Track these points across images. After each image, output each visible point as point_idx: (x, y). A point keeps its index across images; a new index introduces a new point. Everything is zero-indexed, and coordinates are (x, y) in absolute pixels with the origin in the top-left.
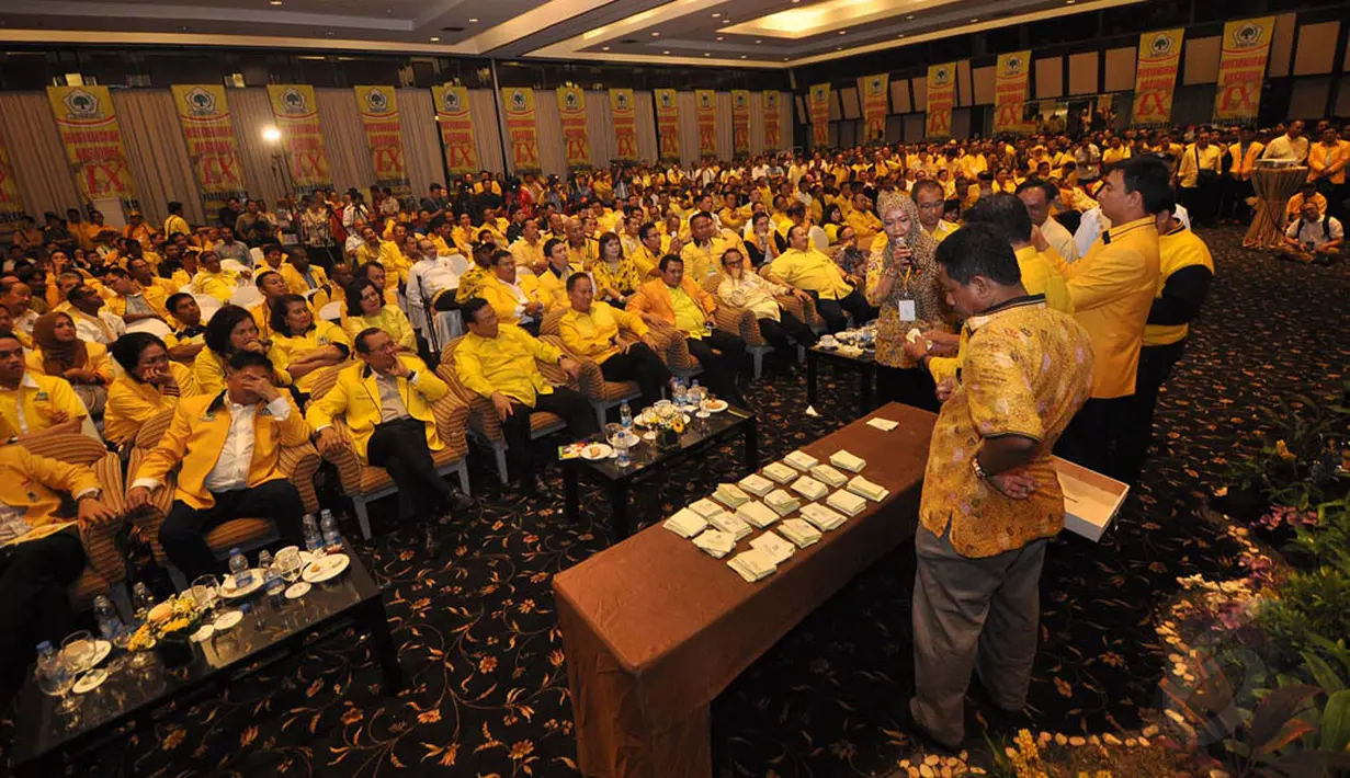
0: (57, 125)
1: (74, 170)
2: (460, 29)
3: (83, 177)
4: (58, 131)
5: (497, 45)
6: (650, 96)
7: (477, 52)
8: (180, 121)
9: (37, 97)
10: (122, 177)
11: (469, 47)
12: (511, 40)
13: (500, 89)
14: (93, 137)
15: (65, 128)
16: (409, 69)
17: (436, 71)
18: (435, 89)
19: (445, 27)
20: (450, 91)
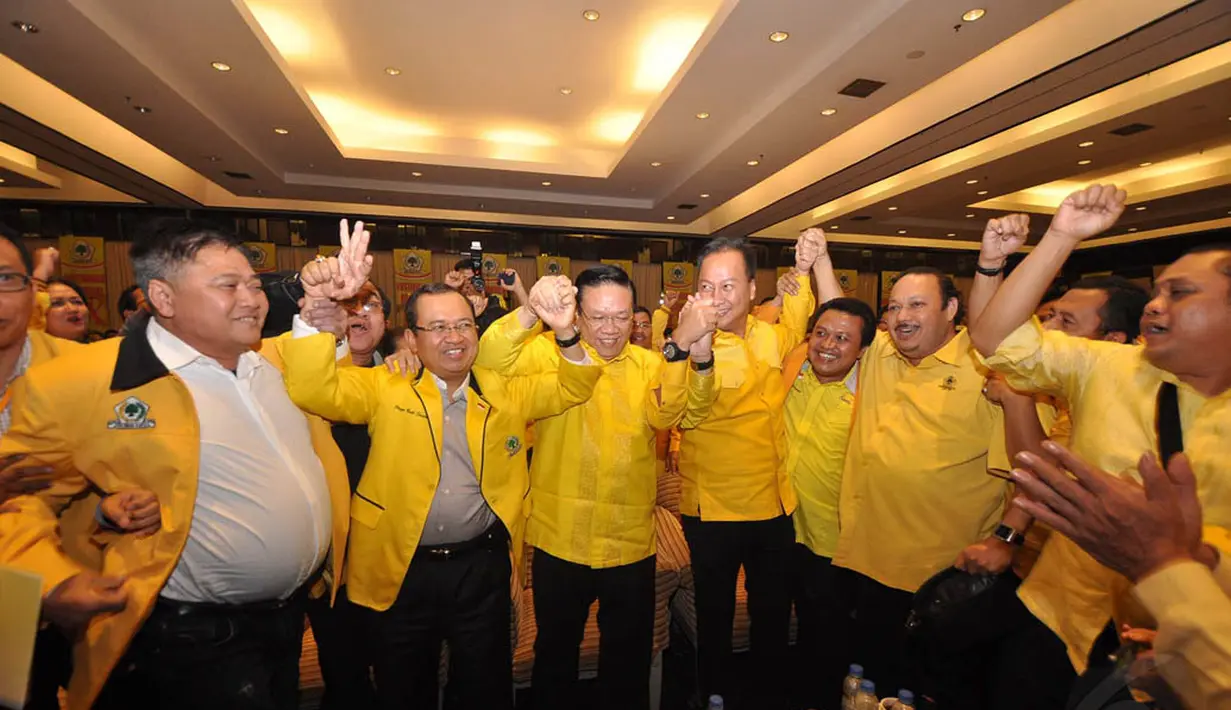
2: (691, 207)
6: (876, 278)
7: (707, 233)
12: (738, 219)
16: (647, 252)
17: (670, 253)
18: (665, 264)
19: (680, 204)
20: (678, 266)
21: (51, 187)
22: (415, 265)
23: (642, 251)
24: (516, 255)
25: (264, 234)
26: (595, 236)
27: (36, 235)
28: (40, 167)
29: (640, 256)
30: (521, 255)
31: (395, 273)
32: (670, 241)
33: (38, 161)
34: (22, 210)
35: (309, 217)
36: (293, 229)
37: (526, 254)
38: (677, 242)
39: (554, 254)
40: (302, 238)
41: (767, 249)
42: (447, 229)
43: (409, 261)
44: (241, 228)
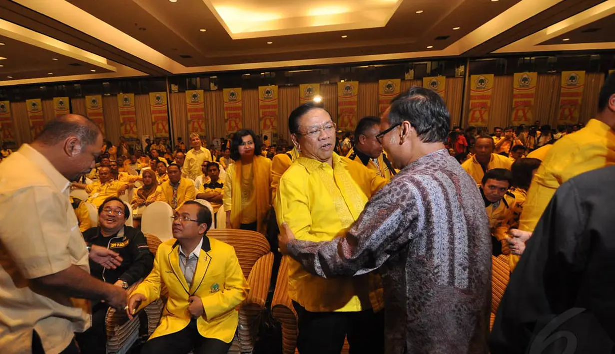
0: (259, 102)
1: (260, 119)
2: (445, 38)
3: (262, 123)
4: (259, 104)
5: (473, 47)
7: (458, 54)
8: (300, 100)
9: (255, 91)
10: (275, 124)
11: (453, 50)
12: (482, 42)
13: (469, 76)
14: (269, 107)
15: (261, 103)
16: (412, 72)
17: (428, 70)
18: (424, 79)
19: (436, 36)
20: (434, 79)
21: (113, 72)
22: (269, 94)
23: (408, 72)
24: (325, 83)
25: (198, 86)
26: (376, 66)
27: (109, 94)
28: (108, 63)
29: (406, 75)
30: (328, 83)
31: (259, 99)
32: (429, 63)
33: (107, 60)
34: (104, 83)
35: (219, 74)
36: (211, 81)
37: (331, 82)
38: (433, 63)
39: (349, 80)
40: (215, 85)
41: (506, 62)
42: (286, 72)
43: (266, 93)
44: (189, 82)
